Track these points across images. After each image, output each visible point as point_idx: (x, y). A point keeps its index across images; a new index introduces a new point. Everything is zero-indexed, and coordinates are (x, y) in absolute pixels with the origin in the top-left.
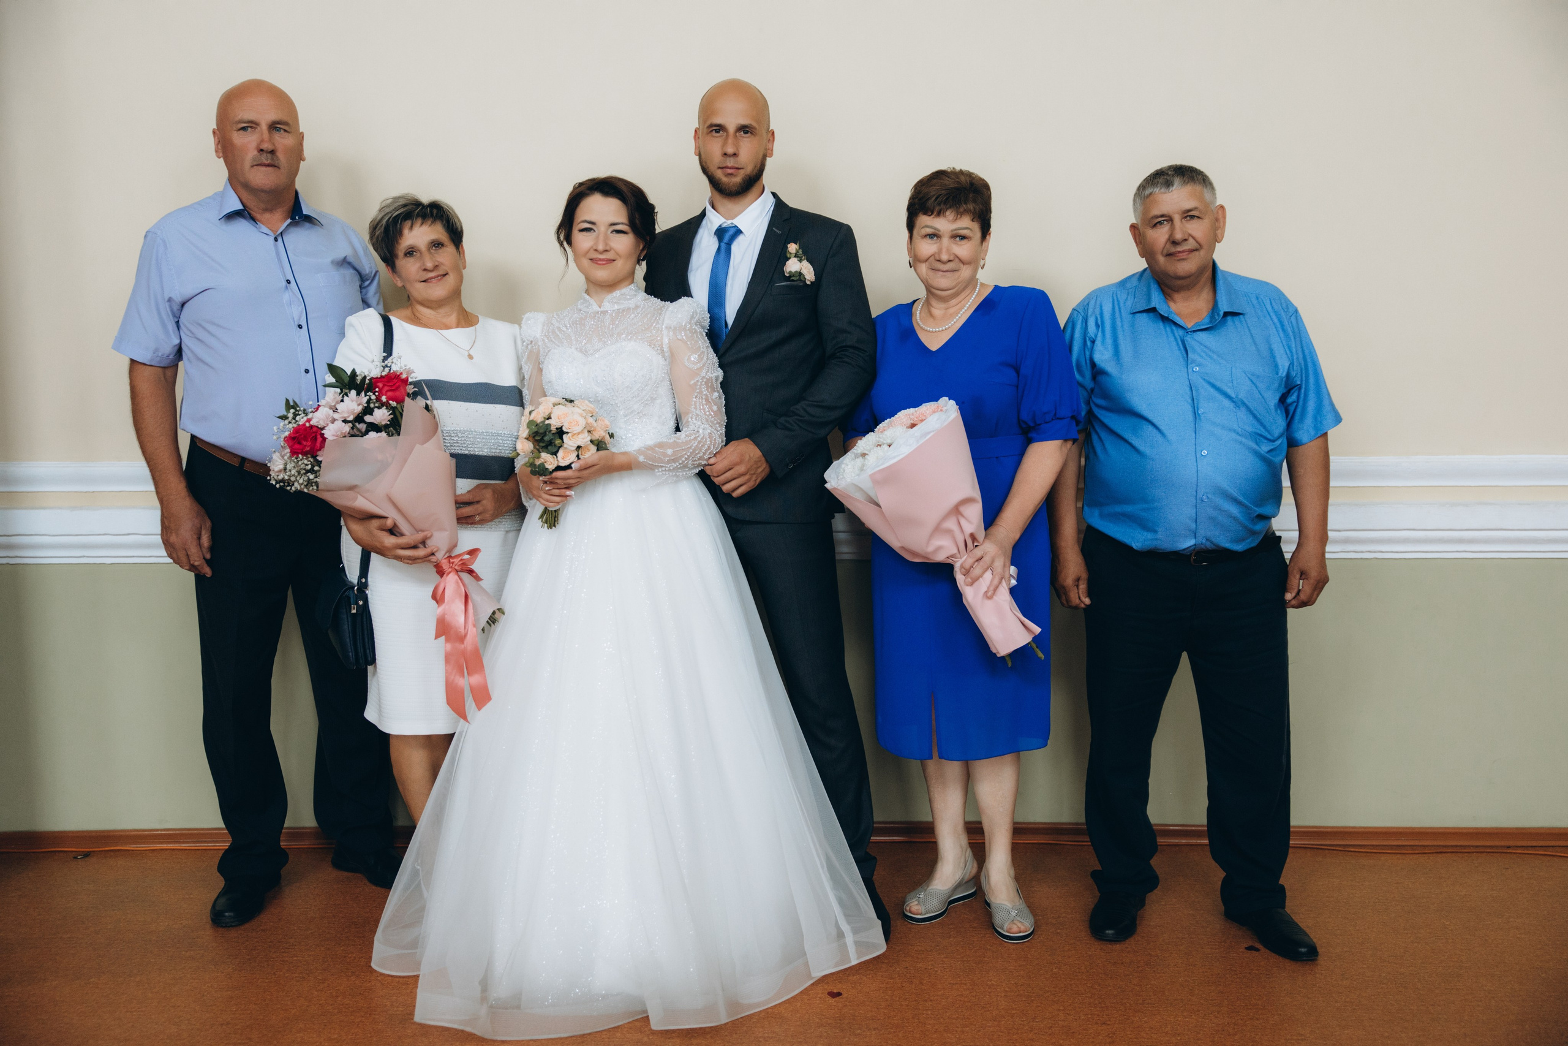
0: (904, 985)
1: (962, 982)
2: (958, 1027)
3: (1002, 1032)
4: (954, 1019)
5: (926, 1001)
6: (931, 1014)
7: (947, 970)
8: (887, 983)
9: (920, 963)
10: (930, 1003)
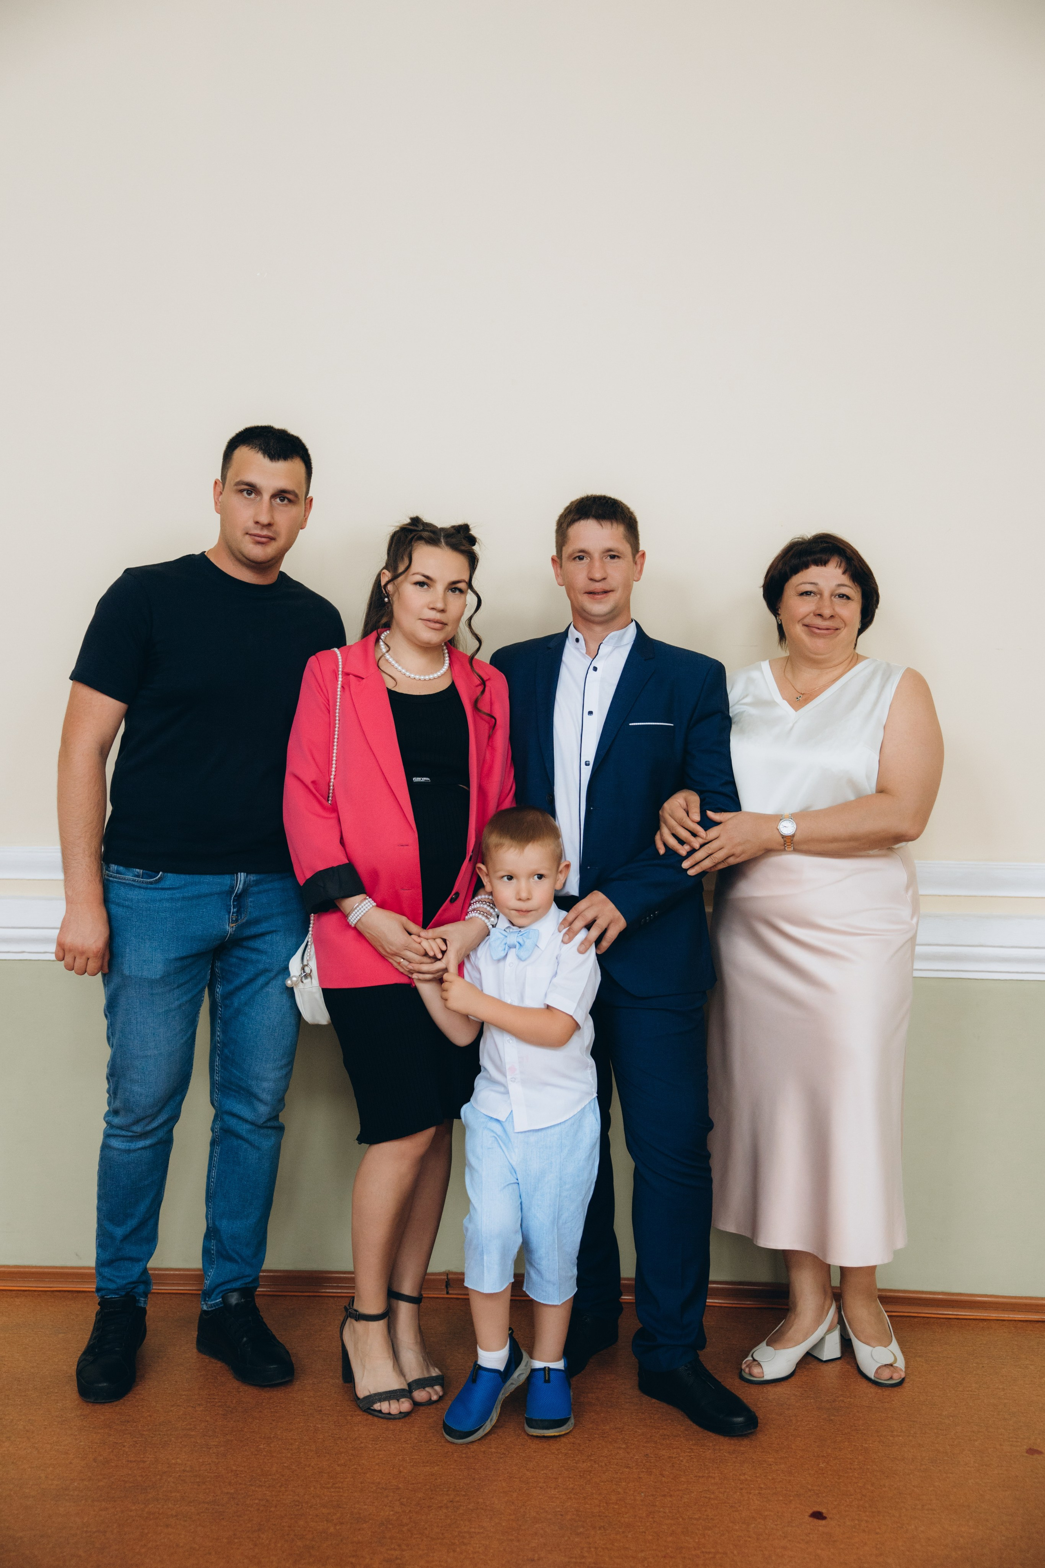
0: (641, 1476)
1: (711, 1475)
2: (698, 1529)
3: (749, 1537)
4: (696, 1519)
5: (664, 1496)
6: (670, 1512)
7: (695, 1460)
8: (621, 1473)
9: (664, 1449)
10: (669, 1499)
